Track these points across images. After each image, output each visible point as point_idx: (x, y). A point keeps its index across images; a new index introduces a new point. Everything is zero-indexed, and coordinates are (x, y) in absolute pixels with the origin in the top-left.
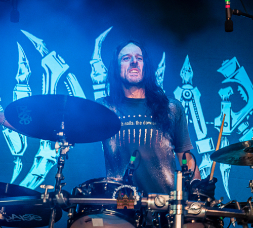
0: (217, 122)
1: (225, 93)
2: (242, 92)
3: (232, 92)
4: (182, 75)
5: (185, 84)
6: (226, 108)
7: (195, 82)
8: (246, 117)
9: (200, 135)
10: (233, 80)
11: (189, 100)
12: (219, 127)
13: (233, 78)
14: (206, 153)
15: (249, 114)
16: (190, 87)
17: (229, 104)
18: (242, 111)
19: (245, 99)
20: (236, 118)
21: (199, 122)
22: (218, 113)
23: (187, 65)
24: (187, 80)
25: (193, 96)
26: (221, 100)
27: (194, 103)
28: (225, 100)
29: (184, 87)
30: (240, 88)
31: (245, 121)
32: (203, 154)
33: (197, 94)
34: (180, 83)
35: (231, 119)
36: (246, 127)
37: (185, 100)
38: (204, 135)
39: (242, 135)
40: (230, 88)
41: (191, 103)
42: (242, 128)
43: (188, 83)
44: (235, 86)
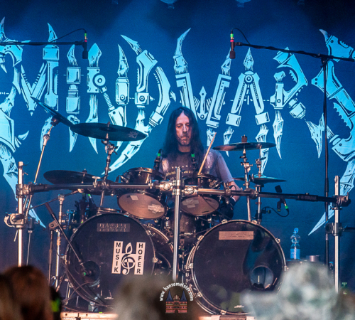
0: (272, 99)
1: (279, 76)
2: (293, 75)
3: (285, 75)
4: (245, 64)
5: (247, 71)
6: (280, 87)
7: (255, 69)
8: (295, 95)
9: (258, 110)
10: (285, 66)
11: (250, 84)
12: (274, 103)
13: (286, 64)
14: (263, 124)
15: (298, 92)
16: (251, 73)
17: (282, 85)
18: (292, 90)
19: (295, 80)
20: (287, 95)
21: (258, 100)
22: (273, 92)
23: (249, 55)
24: (248, 67)
25: (253, 80)
26: (276, 82)
27: (254, 86)
28: (279, 82)
29: (246, 73)
30: (291, 72)
31: (294, 97)
32: (260, 125)
33: (256, 78)
34: (244, 70)
35: (283, 96)
36: (295, 102)
37: (247, 83)
38: (262, 110)
39: (292, 108)
40: (283, 72)
41: (251, 85)
42: (292, 103)
43: (250, 70)
44: (287, 70)
